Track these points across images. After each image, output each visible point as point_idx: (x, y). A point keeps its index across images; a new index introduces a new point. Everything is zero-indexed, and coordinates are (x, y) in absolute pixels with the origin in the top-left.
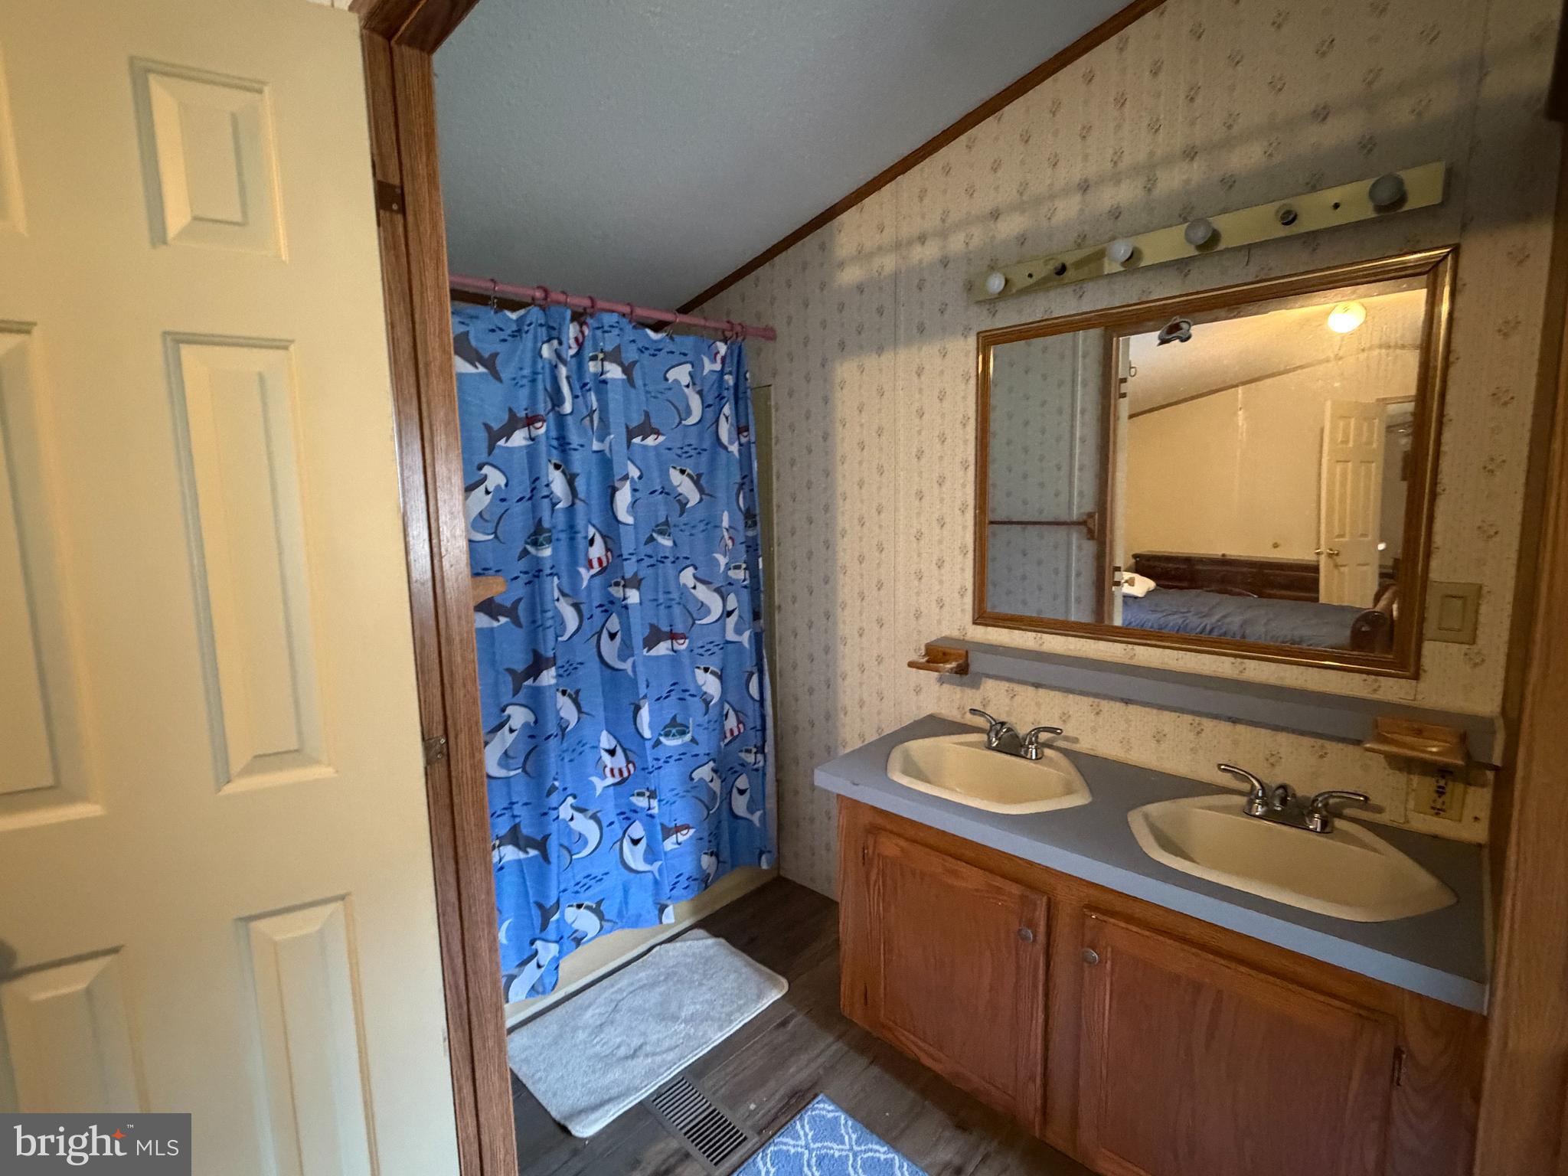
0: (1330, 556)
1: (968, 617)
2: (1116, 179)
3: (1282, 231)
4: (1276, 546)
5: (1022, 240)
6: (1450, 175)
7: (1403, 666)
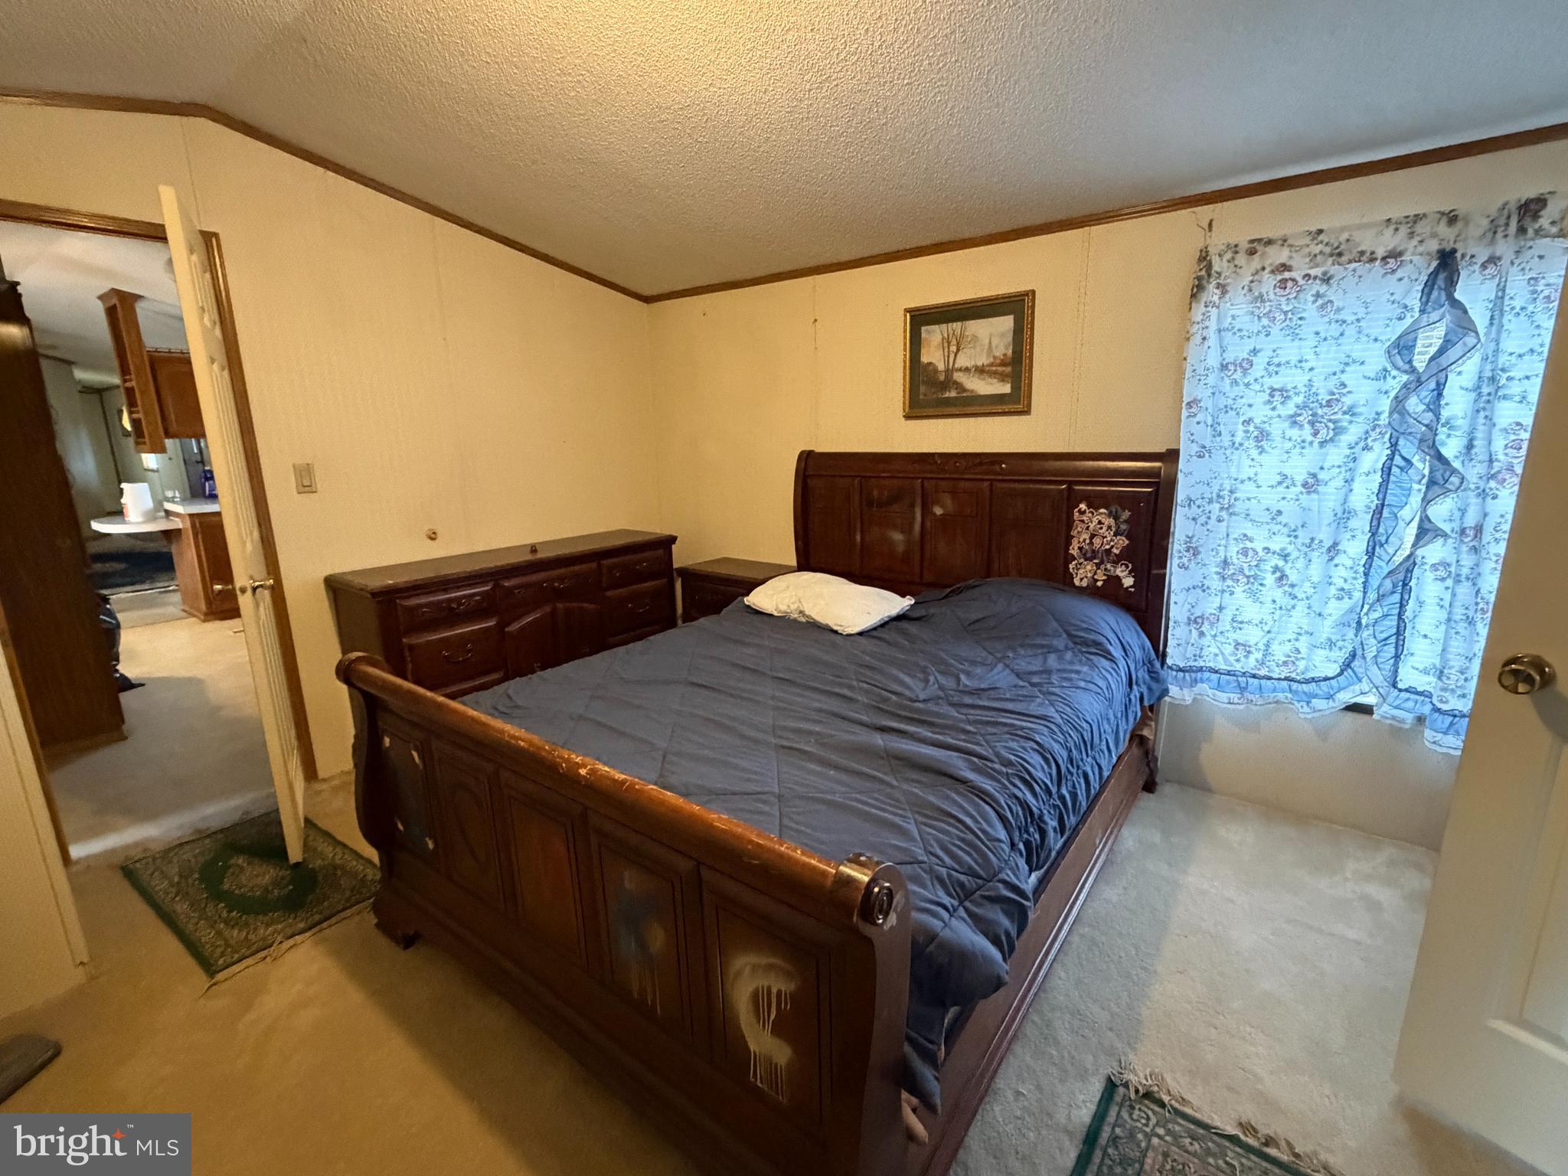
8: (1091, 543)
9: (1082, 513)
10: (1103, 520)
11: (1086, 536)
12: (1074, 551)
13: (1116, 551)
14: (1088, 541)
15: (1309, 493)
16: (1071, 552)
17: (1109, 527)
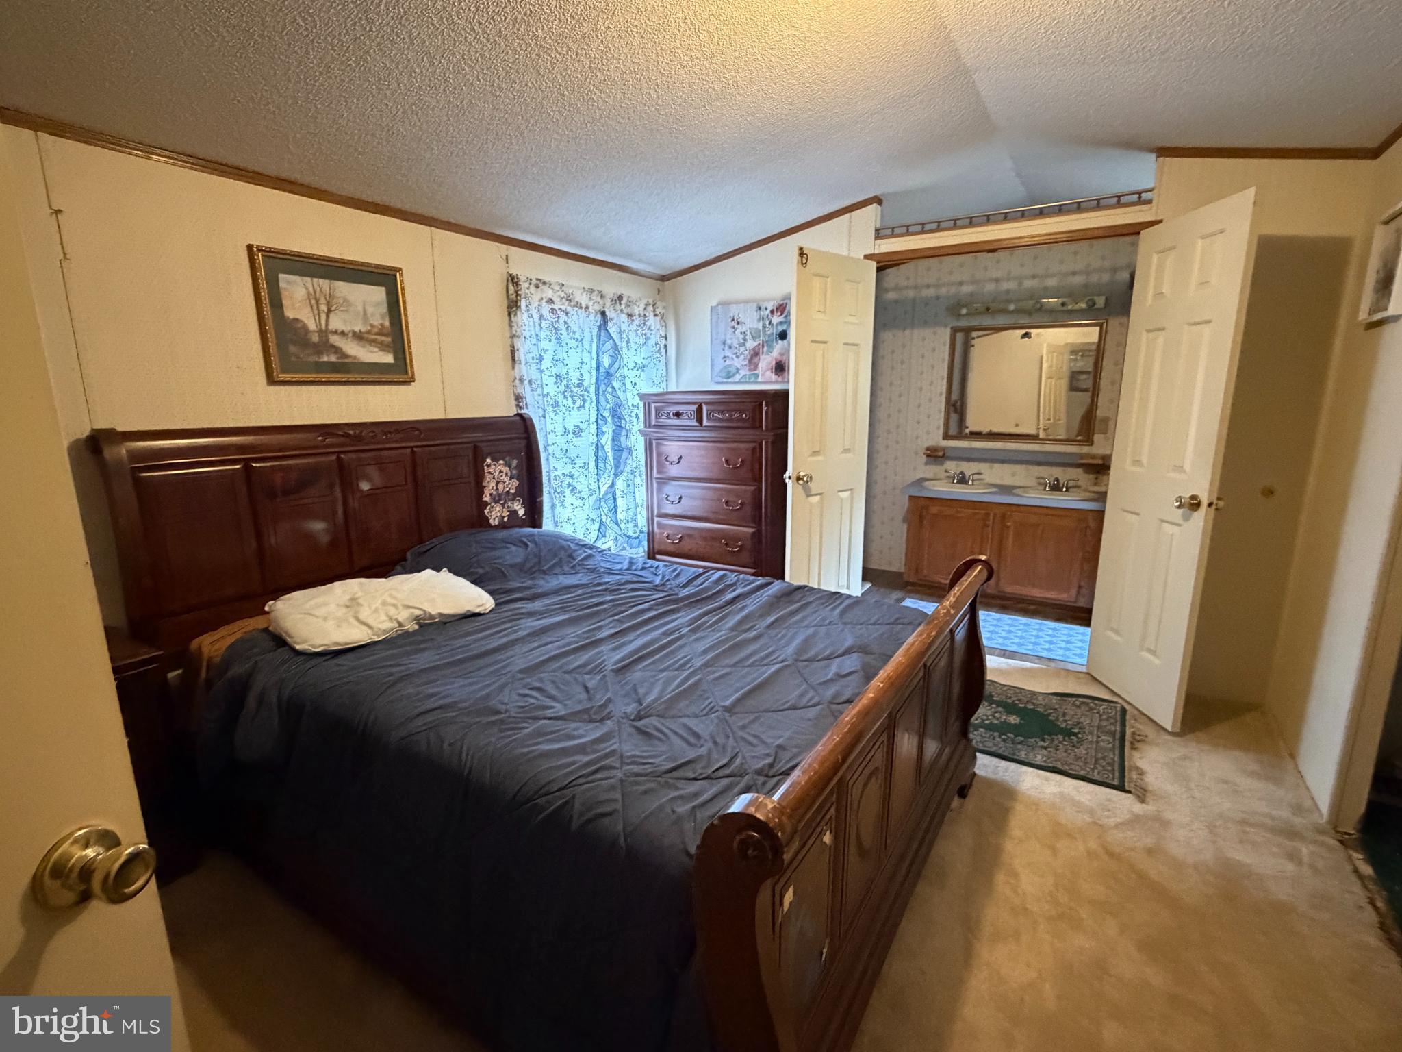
0: (1044, 430)
1: (941, 437)
2: (1008, 280)
3: (1061, 308)
4: (1017, 425)
5: (972, 294)
6: (1106, 298)
7: (1087, 441)
8: (497, 489)
9: (489, 466)
10: (502, 469)
11: (493, 484)
12: (487, 498)
13: (512, 491)
14: (495, 488)
15: (577, 437)
16: (485, 499)
17: (506, 474)
